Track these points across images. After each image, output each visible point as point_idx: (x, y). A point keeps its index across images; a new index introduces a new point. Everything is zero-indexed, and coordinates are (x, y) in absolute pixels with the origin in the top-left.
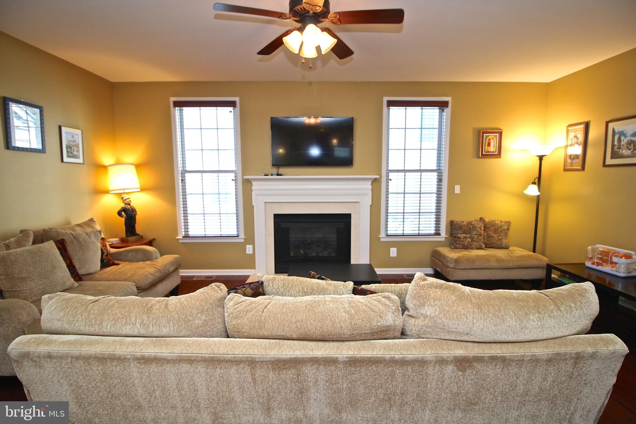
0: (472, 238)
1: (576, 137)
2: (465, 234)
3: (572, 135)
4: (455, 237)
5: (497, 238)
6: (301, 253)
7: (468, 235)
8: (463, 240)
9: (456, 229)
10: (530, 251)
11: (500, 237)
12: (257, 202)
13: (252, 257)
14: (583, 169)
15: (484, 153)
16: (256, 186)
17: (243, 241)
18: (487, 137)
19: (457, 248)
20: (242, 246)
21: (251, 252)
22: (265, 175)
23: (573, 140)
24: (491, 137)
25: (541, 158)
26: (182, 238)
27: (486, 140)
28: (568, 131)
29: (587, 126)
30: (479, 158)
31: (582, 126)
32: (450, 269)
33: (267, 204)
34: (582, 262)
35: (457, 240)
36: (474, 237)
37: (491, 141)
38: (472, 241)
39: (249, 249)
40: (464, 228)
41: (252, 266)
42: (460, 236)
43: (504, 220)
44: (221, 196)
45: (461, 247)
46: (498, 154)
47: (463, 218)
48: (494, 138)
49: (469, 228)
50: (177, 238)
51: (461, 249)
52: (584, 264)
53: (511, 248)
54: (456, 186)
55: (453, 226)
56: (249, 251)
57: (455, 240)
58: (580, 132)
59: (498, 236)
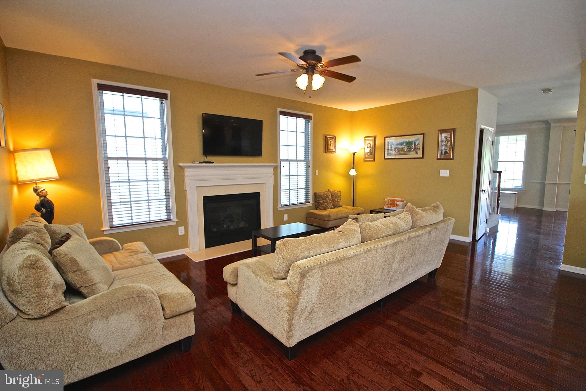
0: (327, 202)
1: (370, 143)
2: (323, 200)
3: (367, 142)
4: (319, 203)
5: (337, 201)
6: (224, 228)
7: (325, 201)
8: (323, 204)
9: (318, 198)
10: (352, 206)
11: (338, 200)
12: (189, 186)
13: (186, 236)
14: (374, 160)
15: (328, 150)
16: (188, 172)
17: (175, 223)
18: (329, 140)
19: (321, 209)
20: (175, 228)
21: (183, 233)
22: (200, 163)
23: (368, 145)
24: (331, 140)
25: (354, 154)
26: (109, 229)
27: (329, 142)
28: (365, 140)
29: (375, 138)
30: (326, 153)
31: (373, 138)
32: (327, 221)
33: (198, 188)
34: (383, 207)
35: (320, 205)
36: (328, 202)
37: (331, 143)
38: (327, 204)
39: (181, 231)
40: (322, 196)
41: (185, 245)
42: (321, 201)
43: (338, 190)
44: (149, 183)
45: (323, 208)
46: (334, 152)
47: (321, 191)
48: (332, 141)
49: (325, 197)
50: (102, 229)
51: (323, 209)
52: (384, 208)
53: (343, 206)
54: (316, 170)
55: (316, 196)
56: (181, 232)
57: (319, 205)
58: (372, 141)
59: (337, 200)
